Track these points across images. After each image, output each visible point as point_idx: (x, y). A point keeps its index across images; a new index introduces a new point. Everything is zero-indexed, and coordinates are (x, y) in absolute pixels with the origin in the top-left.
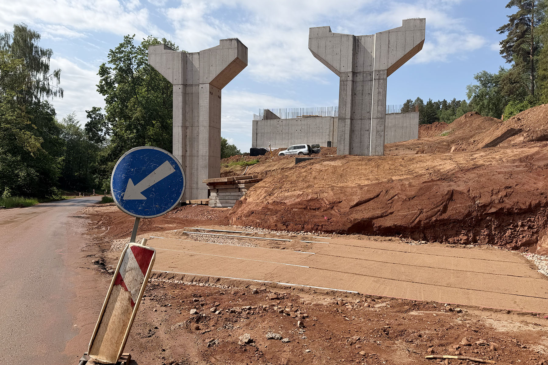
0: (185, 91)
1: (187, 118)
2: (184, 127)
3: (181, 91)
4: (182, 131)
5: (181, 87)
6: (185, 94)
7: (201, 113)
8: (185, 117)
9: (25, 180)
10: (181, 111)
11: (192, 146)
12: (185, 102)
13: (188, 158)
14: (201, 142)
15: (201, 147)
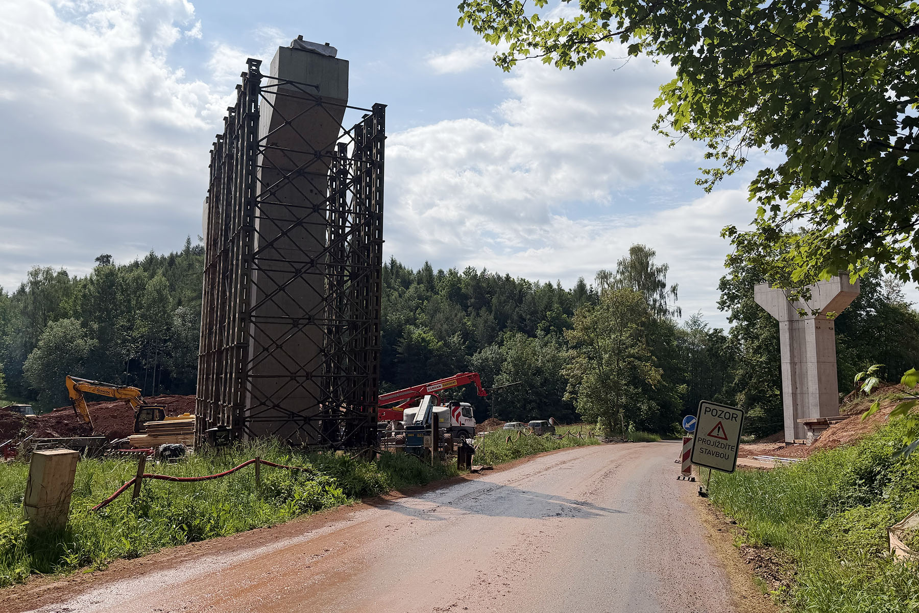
0: (792, 327)
1: (796, 354)
2: (793, 363)
3: (787, 327)
4: (791, 367)
5: (787, 323)
6: (791, 330)
7: (808, 349)
8: (793, 353)
9: (647, 414)
10: (788, 347)
11: (802, 384)
12: (792, 338)
13: (799, 396)
14: (810, 379)
15: (810, 384)
